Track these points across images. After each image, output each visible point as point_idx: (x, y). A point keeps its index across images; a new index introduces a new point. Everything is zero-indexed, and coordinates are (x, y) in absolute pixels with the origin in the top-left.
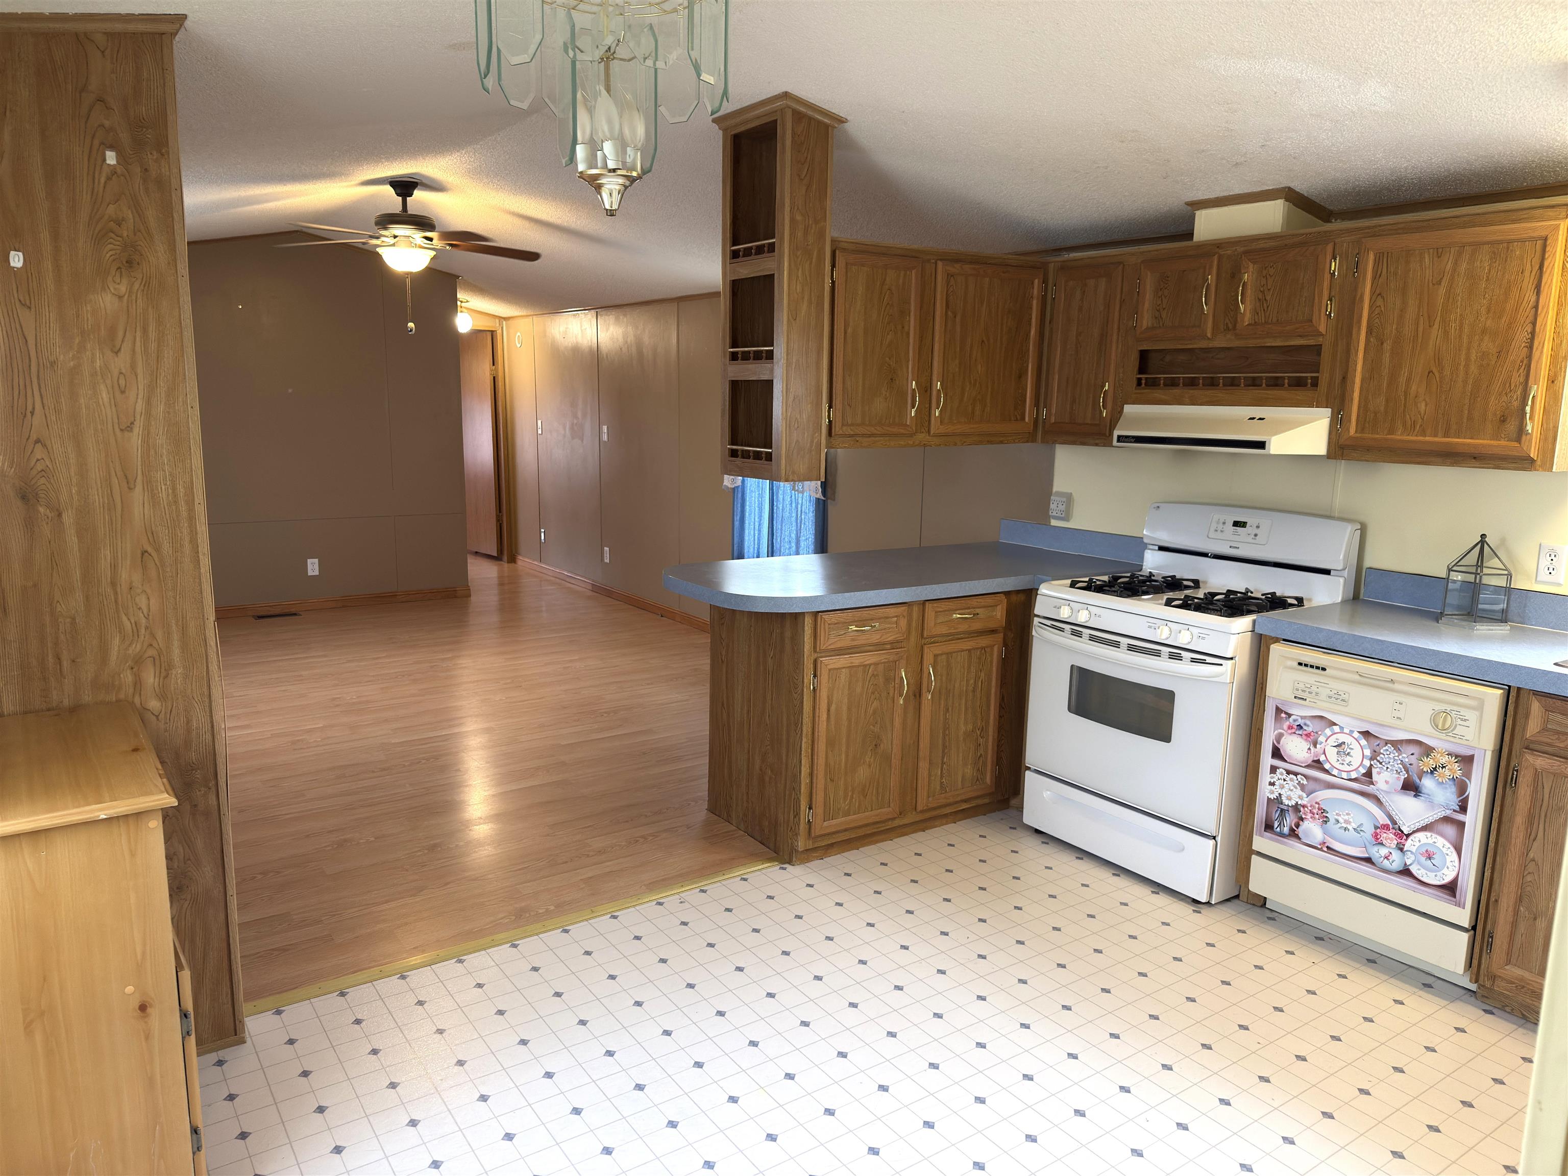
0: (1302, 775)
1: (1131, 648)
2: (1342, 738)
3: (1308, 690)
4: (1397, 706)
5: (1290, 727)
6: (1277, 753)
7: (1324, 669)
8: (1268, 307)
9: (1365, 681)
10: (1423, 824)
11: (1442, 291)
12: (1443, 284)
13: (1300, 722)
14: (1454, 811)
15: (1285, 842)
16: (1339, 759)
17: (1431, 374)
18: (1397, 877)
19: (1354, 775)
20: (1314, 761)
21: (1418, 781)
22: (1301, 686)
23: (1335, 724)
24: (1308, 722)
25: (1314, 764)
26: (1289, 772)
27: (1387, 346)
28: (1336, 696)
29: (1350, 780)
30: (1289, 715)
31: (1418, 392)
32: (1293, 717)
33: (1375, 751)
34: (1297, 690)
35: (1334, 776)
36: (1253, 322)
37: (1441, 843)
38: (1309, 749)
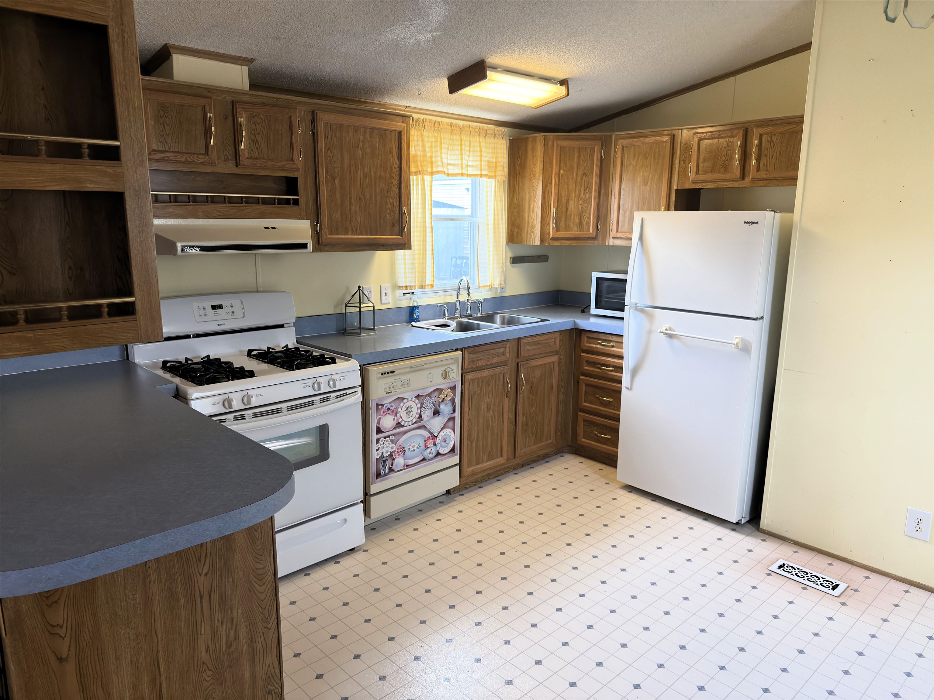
0: (391, 435)
1: (290, 409)
2: (408, 404)
3: (391, 386)
4: (429, 376)
5: (384, 412)
6: (379, 431)
7: (394, 372)
8: (259, 147)
9: (414, 369)
10: (442, 427)
11: (359, 151)
12: (360, 147)
13: (389, 406)
14: (452, 413)
15: (388, 477)
16: (408, 416)
17: (360, 200)
18: (436, 459)
19: (414, 421)
20: (397, 424)
21: (439, 408)
22: (388, 386)
23: (405, 399)
24: (392, 404)
25: (397, 425)
26: (385, 438)
27: (337, 181)
28: (405, 383)
29: (413, 424)
30: (383, 405)
31: (355, 210)
32: (385, 405)
33: (422, 403)
34: (387, 389)
35: (406, 426)
36: (250, 156)
37: (448, 431)
38: (394, 419)
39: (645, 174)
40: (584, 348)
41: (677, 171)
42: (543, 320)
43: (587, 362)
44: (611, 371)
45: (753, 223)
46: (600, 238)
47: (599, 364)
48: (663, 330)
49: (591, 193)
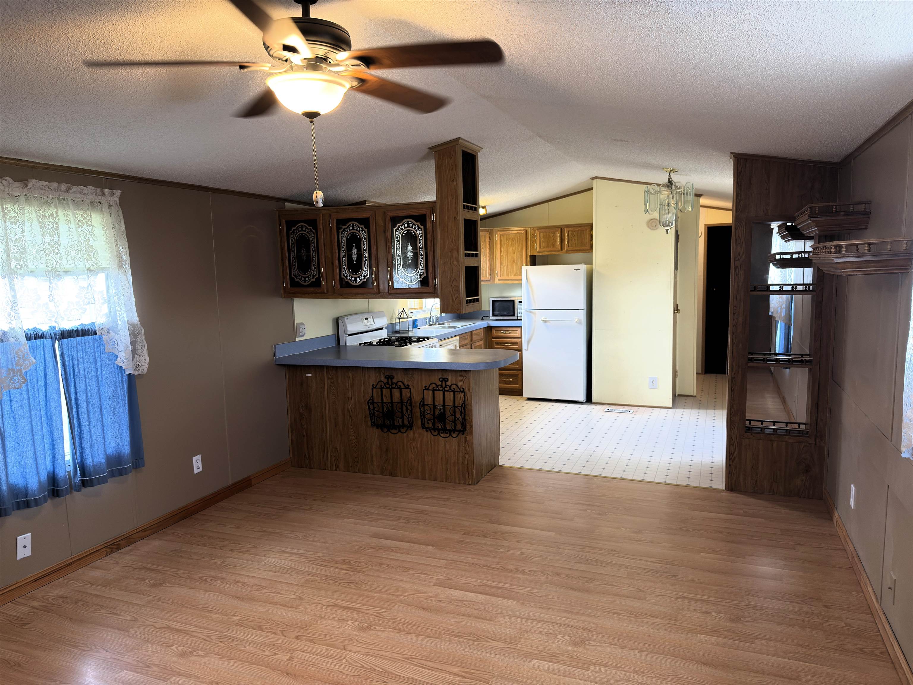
39: (513, 248)
40: (494, 336)
41: (529, 247)
42: (474, 323)
43: (496, 343)
44: (510, 345)
45: (578, 269)
46: (492, 280)
47: (503, 343)
48: (543, 319)
49: (486, 258)
